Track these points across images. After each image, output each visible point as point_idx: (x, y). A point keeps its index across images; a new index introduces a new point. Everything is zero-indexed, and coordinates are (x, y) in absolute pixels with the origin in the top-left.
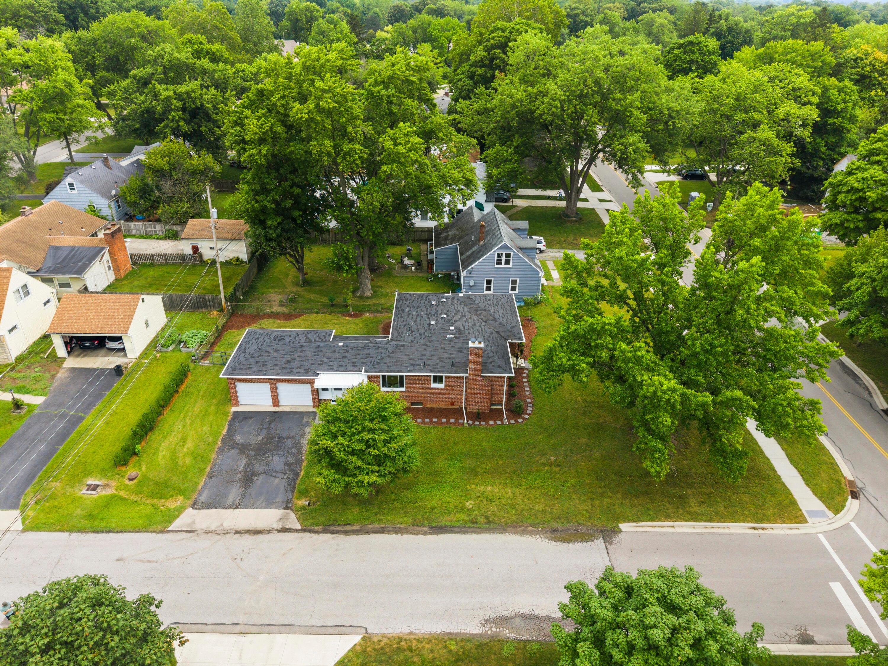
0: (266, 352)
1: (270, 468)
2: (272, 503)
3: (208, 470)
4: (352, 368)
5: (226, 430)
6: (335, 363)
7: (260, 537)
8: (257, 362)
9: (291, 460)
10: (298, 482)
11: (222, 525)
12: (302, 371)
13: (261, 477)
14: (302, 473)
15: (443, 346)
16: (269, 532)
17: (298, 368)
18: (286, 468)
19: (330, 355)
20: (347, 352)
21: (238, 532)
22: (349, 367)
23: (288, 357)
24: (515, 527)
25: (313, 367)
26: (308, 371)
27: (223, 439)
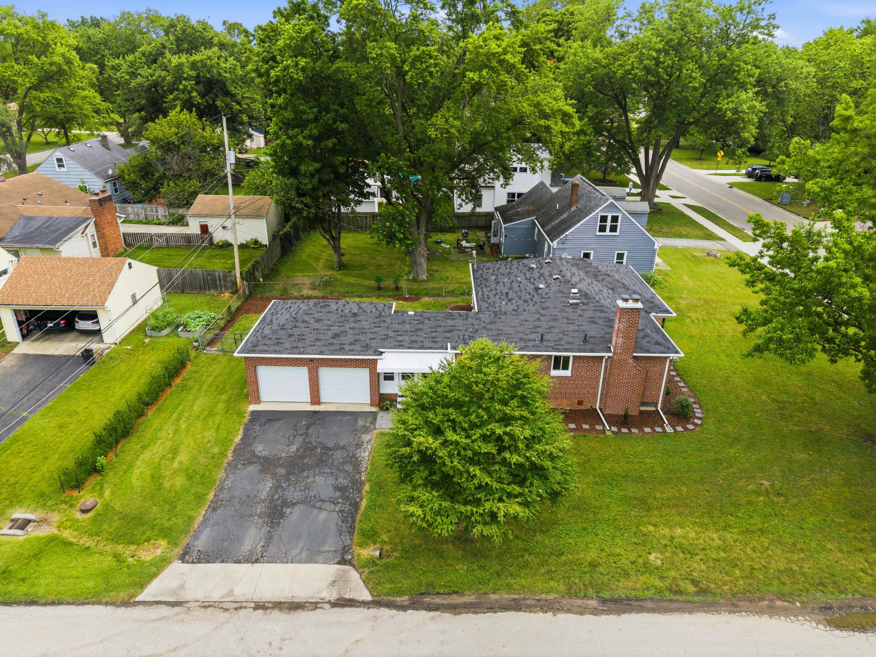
0: (304, 321)
1: (312, 494)
2: (319, 552)
3: (211, 496)
4: (431, 345)
5: (240, 437)
6: (407, 338)
7: (301, 616)
8: (290, 336)
9: (343, 481)
10: (358, 518)
11: (231, 593)
12: (357, 347)
13: (298, 510)
14: (364, 504)
15: (565, 314)
16: (315, 606)
17: (351, 344)
18: (338, 494)
19: (398, 327)
20: (423, 323)
21: (260, 606)
22: (428, 345)
23: (336, 329)
24: (751, 601)
25: (374, 344)
26: (366, 348)
27: (234, 451)
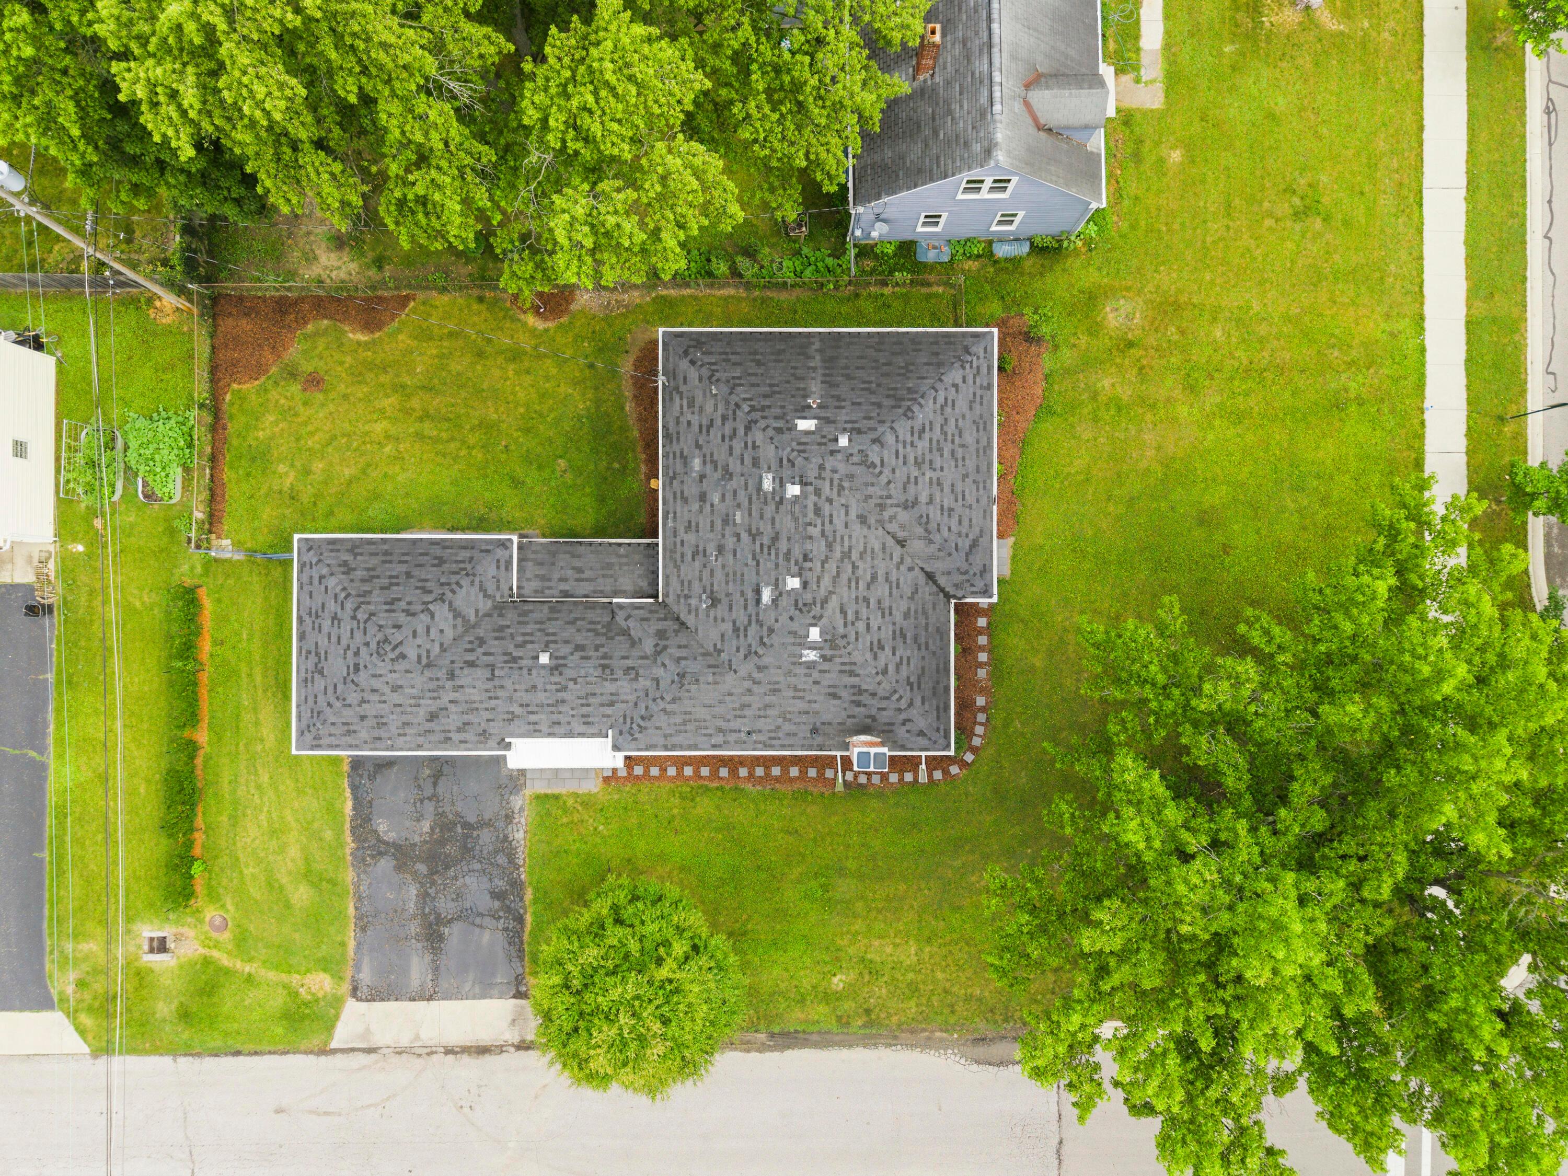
0: (374, 691)
1: (467, 905)
2: (491, 985)
3: (351, 911)
4: (583, 728)
5: (349, 804)
6: (543, 717)
7: (489, 1060)
8: (363, 718)
9: (501, 884)
10: (526, 937)
11: (417, 1037)
12: (470, 736)
13: (457, 927)
14: (529, 918)
15: (792, 680)
16: (500, 1049)
17: (459, 730)
18: (497, 904)
19: (526, 698)
20: (564, 689)
21: (449, 1051)
22: (577, 727)
23: (429, 705)
25: (494, 728)
26: (484, 736)
27: (353, 830)
